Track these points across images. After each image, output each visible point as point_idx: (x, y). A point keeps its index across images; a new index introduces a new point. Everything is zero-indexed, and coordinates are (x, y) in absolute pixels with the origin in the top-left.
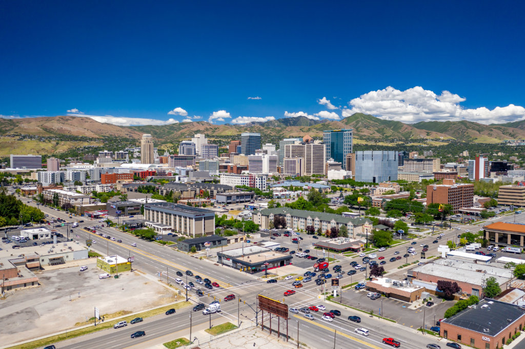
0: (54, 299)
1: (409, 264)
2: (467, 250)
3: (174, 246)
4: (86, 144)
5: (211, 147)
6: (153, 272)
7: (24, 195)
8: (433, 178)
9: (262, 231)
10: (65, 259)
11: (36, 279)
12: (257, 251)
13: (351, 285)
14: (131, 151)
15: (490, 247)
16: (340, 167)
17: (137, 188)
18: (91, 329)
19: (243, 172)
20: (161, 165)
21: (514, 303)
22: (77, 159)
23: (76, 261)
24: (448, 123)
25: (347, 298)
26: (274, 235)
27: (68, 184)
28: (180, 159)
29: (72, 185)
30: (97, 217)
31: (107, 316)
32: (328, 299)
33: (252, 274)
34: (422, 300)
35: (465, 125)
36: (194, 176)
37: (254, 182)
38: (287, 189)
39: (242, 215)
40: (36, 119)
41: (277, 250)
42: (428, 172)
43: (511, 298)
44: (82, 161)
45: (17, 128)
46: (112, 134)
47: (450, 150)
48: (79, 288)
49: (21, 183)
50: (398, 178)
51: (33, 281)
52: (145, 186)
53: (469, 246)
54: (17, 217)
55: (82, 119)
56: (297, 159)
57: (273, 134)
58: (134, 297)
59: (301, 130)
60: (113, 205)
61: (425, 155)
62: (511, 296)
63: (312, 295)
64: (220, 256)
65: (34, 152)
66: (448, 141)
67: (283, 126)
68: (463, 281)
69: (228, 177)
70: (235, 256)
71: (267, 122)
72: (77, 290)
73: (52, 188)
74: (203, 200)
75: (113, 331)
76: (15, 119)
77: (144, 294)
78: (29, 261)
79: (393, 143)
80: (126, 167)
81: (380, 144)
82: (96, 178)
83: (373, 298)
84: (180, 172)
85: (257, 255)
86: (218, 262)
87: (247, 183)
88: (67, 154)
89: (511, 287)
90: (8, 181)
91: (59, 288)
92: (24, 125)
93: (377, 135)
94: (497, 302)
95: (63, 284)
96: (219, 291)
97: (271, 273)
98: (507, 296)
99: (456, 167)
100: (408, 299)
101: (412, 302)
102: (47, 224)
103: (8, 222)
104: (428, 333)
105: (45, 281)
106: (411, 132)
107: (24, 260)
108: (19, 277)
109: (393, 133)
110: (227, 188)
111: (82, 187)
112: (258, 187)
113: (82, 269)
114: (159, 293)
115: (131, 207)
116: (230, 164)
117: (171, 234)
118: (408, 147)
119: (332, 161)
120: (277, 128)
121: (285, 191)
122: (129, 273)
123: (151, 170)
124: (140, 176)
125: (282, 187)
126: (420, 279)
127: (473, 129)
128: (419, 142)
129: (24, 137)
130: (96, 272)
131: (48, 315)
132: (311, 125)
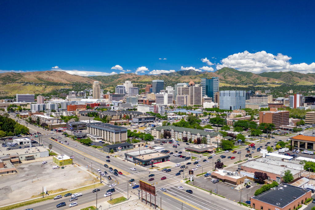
0: (23, 181)
1: (242, 161)
2: (279, 152)
3: (101, 149)
4: (62, 87)
5: (135, 89)
6: (85, 165)
7: (21, 118)
8: (267, 107)
9: (156, 140)
10: (35, 157)
11: (14, 169)
12: (148, 153)
13: (202, 174)
14: (89, 91)
15: (294, 150)
16: (211, 100)
17: (87, 113)
18: (40, 200)
19: (152, 103)
20: (104, 99)
21: (301, 186)
22: (56, 96)
23: (41, 158)
24: (281, 73)
25: (198, 182)
26: (163, 142)
27: (47, 111)
28: (115, 96)
29: (50, 112)
30: (60, 131)
31: (52, 192)
32: (187, 182)
33: (144, 166)
34: (244, 184)
35: (291, 74)
36: (122, 106)
37: (157, 110)
38: (177, 114)
39: (146, 130)
40: (34, 73)
41: (162, 152)
42: (265, 103)
43: (299, 183)
44: (59, 97)
45: (22, 78)
46: (78, 81)
47: (282, 89)
48: (39, 174)
49: (21, 110)
50: (246, 107)
51: (12, 170)
52: (92, 112)
53: (281, 150)
54: (13, 131)
55: (60, 72)
56: (184, 96)
57: (174, 80)
58: (70, 180)
59: (190, 78)
60: (70, 124)
61: (266, 93)
62: (300, 182)
63: (177, 180)
64: (126, 155)
65: (32, 92)
66: (281, 84)
67: (180, 75)
68: (271, 172)
69: (142, 107)
70: (134, 155)
71: (170, 73)
72: (38, 176)
73: (37, 114)
74: (125, 121)
75: (53, 201)
76: (22, 73)
77: (76, 178)
78: (13, 158)
79: (246, 86)
80: (84, 101)
81: (239, 86)
82: (65, 107)
83: (214, 182)
84: (114, 104)
85: (148, 155)
86: (125, 159)
87: (153, 110)
88: (51, 94)
89: (301, 176)
90: (13, 109)
91: (28, 174)
92: (27, 77)
93: (237, 81)
94: (290, 186)
95: (31, 172)
96: (122, 177)
97: (155, 166)
98: (297, 182)
99: (283, 100)
100: (235, 183)
101: (238, 185)
102: (30, 136)
103: (7, 134)
104: (244, 204)
105: (21, 170)
106: (258, 79)
107: (9, 157)
108: (5, 167)
109: (246, 79)
110: (140, 113)
111: (55, 113)
112: (159, 113)
113: (44, 163)
114: (86, 178)
115: (81, 125)
116: (145, 99)
117: (101, 142)
118: (256, 88)
119: (206, 97)
120: (176, 77)
121: (176, 115)
122: (71, 165)
123: (97, 103)
124: (91, 106)
125: (174, 113)
126: (245, 171)
127: (297, 76)
128: (263, 85)
129: (27, 83)
130: (52, 165)
131: (17, 191)
132: (197, 75)
